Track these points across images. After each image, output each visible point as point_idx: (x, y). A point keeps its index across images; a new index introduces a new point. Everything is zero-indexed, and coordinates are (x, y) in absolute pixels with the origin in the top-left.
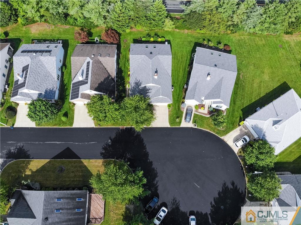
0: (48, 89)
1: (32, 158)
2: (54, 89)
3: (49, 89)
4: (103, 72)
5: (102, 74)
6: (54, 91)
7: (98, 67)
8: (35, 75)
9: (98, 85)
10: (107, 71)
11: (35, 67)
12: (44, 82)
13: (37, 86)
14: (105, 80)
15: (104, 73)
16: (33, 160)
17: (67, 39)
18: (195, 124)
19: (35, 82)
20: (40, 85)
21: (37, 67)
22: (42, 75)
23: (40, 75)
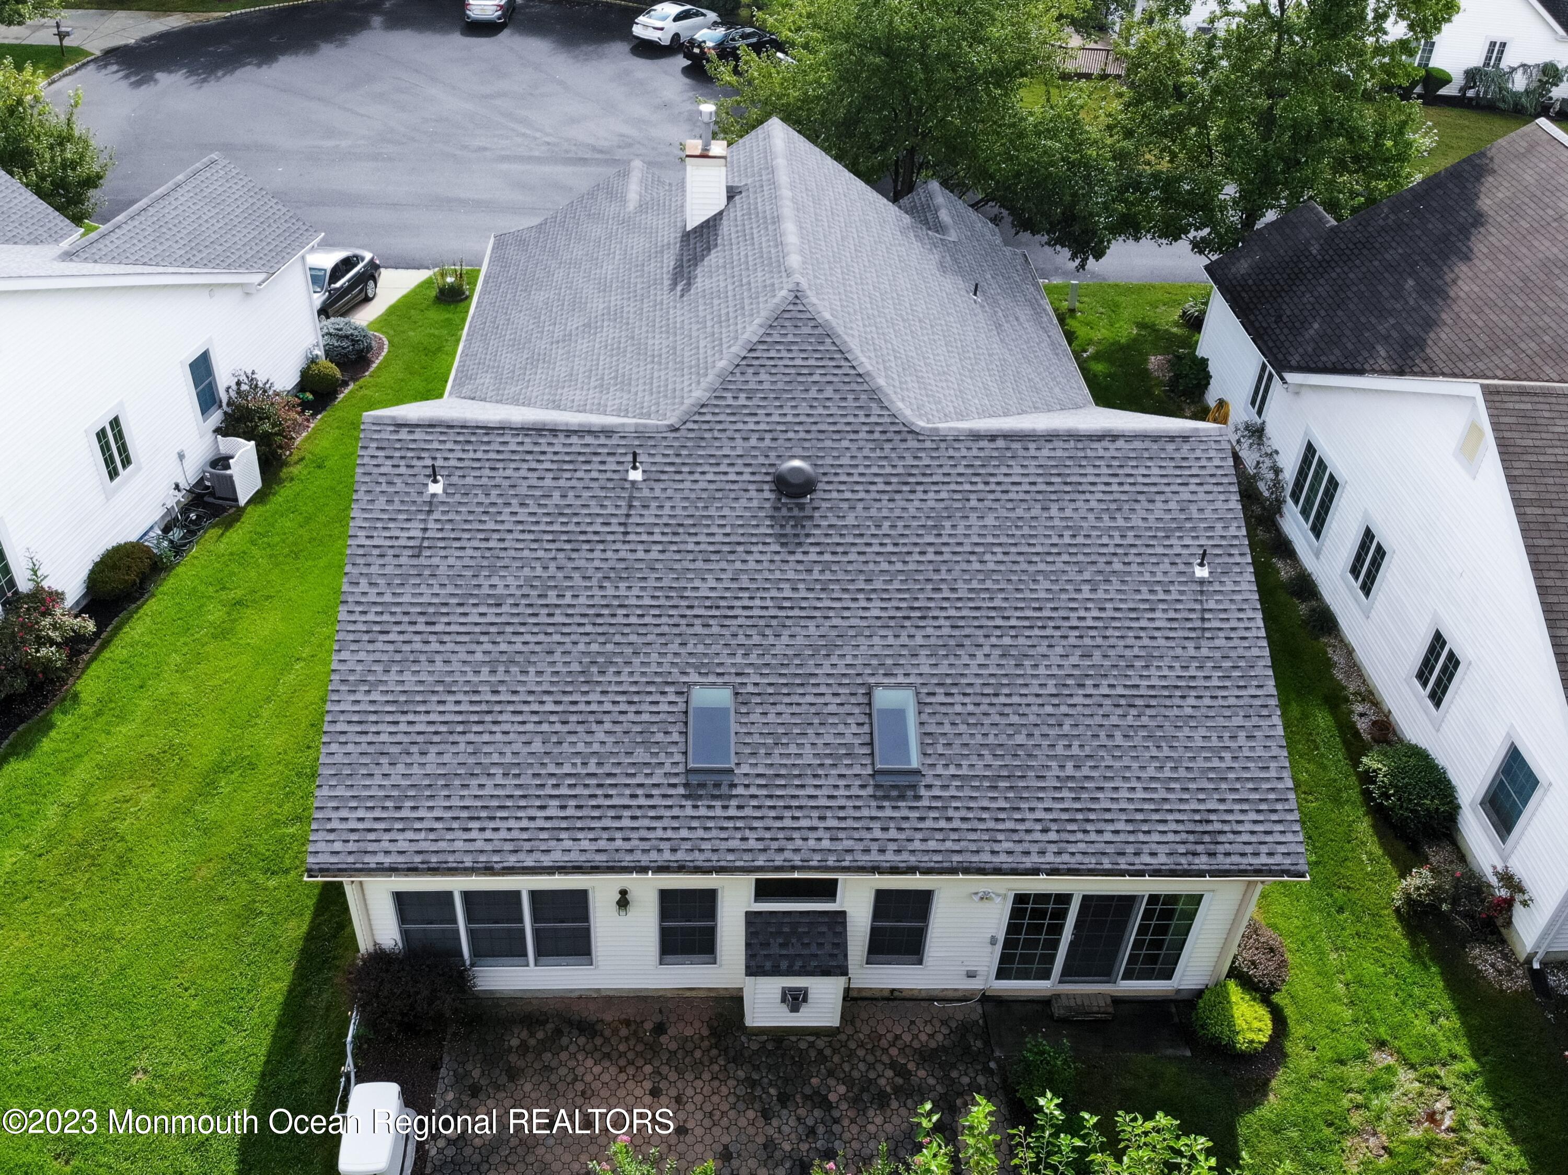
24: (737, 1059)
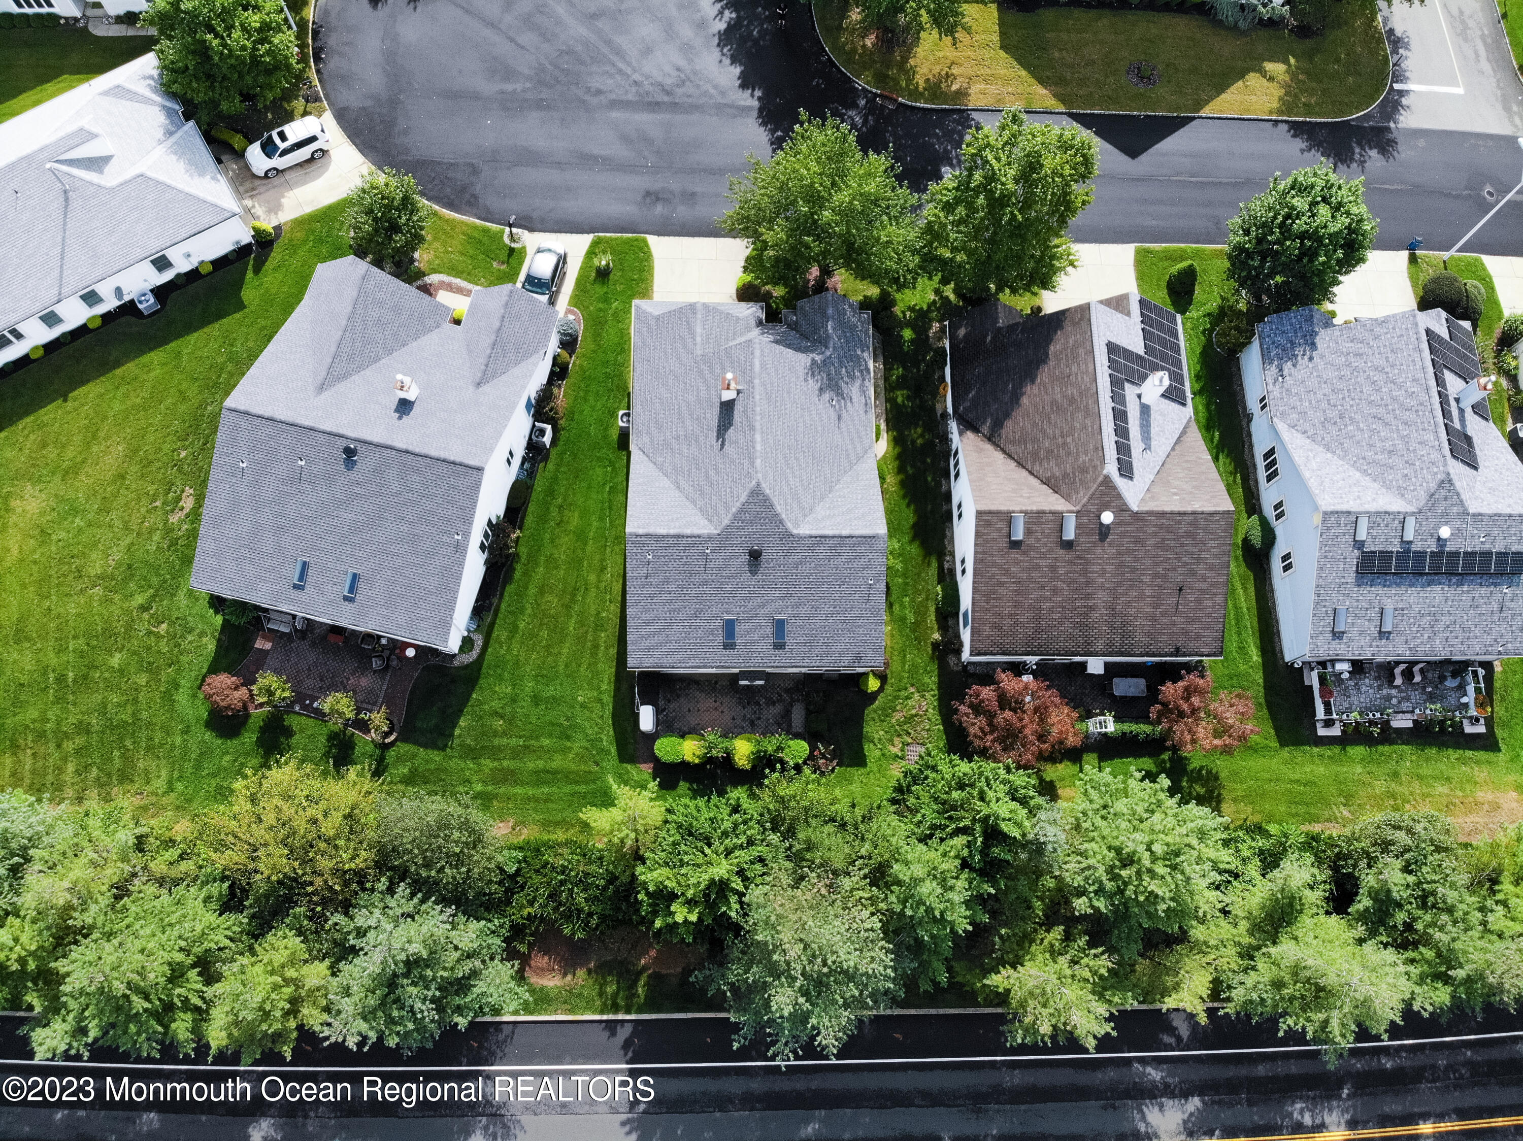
0: (1306, 358)
1: (1280, 125)
2: (1273, 370)
3: (1303, 362)
4: (1035, 440)
5: (1034, 425)
6: (1271, 363)
7: (1069, 454)
8: (1395, 399)
9: (1052, 348)
10: (1010, 456)
11: (1413, 445)
12: (1340, 385)
13: (1364, 349)
14: (1016, 398)
15: (1023, 441)
16: (1271, 113)
17: (1285, 753)
18: (513, 245)
19: (1382, 362)
20: (1351, 358)
21: (1400, 446)
22: (1358, 417)
23: (1374, 411)
24: (736, 692)
